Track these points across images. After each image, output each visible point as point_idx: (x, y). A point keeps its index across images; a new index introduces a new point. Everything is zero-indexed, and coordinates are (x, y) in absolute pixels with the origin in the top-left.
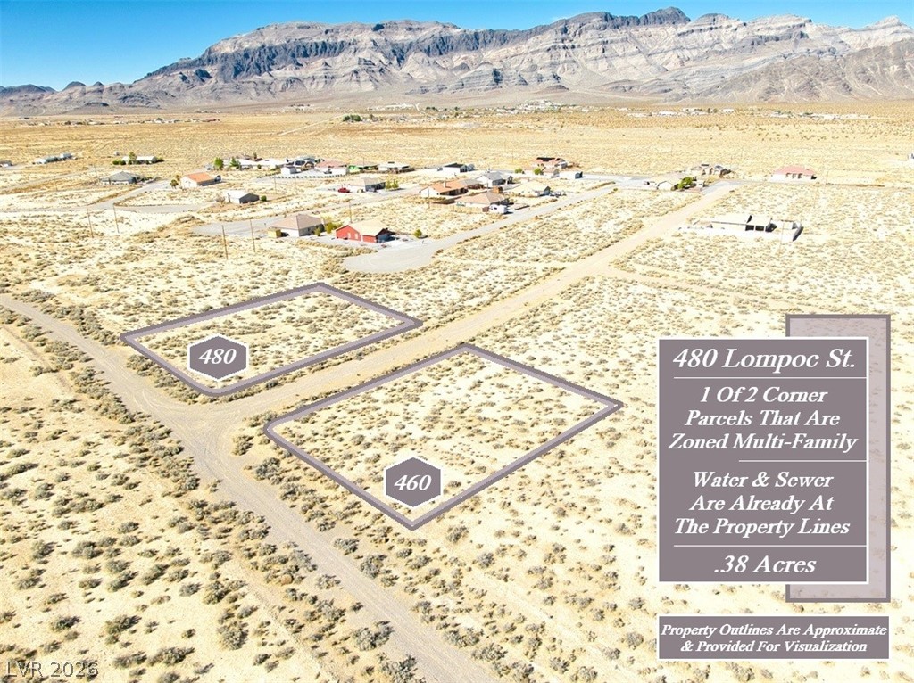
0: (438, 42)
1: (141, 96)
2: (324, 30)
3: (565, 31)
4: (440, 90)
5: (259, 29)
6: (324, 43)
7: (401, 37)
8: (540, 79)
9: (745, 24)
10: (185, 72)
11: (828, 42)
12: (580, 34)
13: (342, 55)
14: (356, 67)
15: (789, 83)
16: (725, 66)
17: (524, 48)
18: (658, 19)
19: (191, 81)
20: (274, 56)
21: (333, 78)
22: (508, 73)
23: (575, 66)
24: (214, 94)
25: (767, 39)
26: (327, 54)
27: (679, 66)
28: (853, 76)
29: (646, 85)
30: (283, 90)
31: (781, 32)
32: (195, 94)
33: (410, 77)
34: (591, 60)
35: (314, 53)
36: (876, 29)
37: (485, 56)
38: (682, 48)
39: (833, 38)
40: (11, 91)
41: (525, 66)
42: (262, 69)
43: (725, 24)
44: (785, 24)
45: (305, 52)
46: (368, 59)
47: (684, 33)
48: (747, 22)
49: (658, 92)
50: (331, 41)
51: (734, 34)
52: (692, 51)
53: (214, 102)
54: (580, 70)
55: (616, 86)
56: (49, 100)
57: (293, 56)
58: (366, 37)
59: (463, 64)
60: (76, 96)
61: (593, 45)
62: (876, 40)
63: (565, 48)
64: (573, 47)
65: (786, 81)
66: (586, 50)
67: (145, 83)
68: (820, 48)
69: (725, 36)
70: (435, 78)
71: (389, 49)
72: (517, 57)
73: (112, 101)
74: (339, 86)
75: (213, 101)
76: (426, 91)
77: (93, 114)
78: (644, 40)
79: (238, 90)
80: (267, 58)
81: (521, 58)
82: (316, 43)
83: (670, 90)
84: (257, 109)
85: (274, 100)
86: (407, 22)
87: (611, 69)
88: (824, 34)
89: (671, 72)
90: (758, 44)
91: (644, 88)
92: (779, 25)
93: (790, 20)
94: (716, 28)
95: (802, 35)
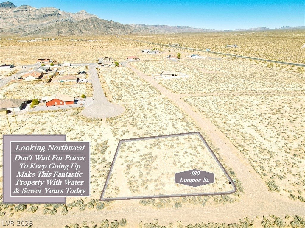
15: (64, 30)
25: (48, 15)
27: (18, 23)
29: (8, 30)
43: (31, 9)
47: (16, 11)
48: (38, 9)
49: (14, 33)
51: (35, 12)
52: (21, 18)
65: (62, 29)
83: (19, 32)
88: (65, 14)
89: (16, 25)
90: (46, 17)
91: (8, 31)
92: (50, 10)
93: (53, 9)
94: (28, 10)
95: (59, 14)
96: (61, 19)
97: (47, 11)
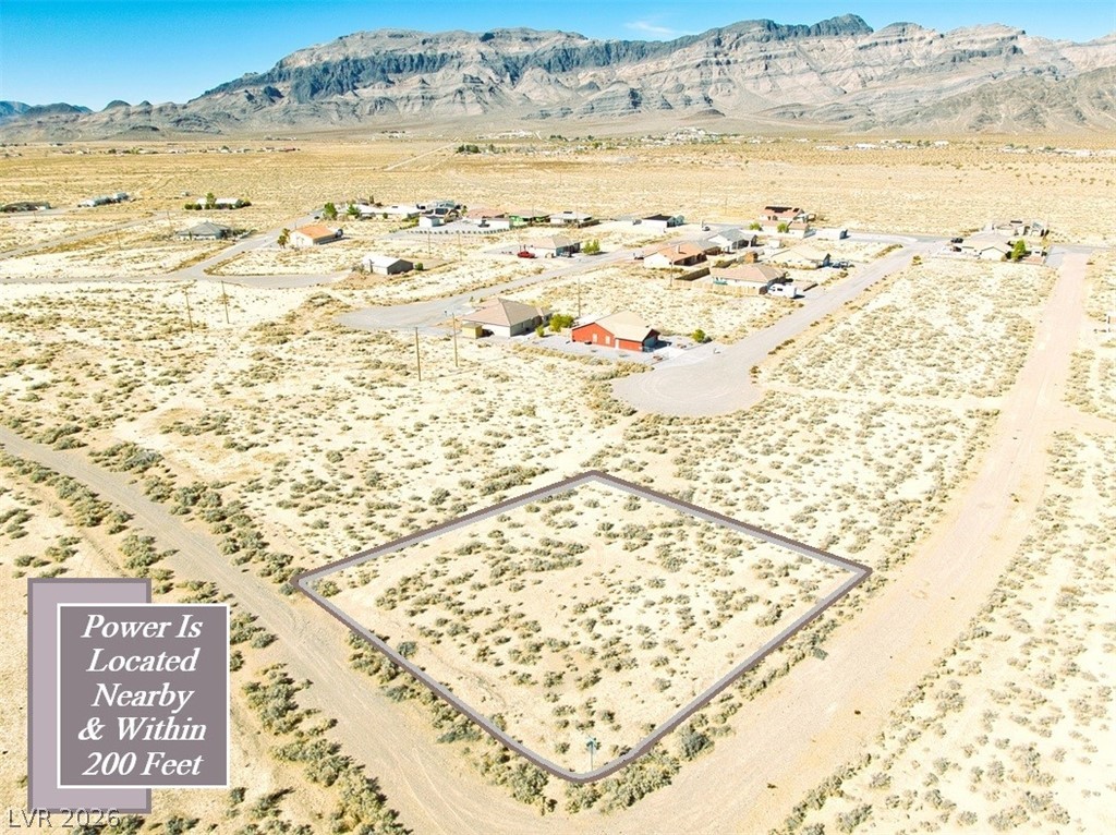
0: (561, 55)
1: (198, 119)
2: (421, 40)
3: (718, 42)
4: (565, 114)
5: (341, 38)
6: (420, 55)
7: (515, 49)
8: (688, 101)
9: (942, 36)
10: (251, 90)
11: (1047, 58)
12: (736, 47)
13: (442, 71)
14: (461, 85)
15: (1007, 109)
16: (920, 88)
17: (667, 63)
18: (833, 28)
19: (259, 100)
20: (360, 72)
21: (432, 98)
22: (648, 93)
23: (731, 86)
24: (287, 118)
25: (972, 55)
26: (424, 68)
27: (860, 87)
28: (1086, 102)
29: (822, 111)
30: (371, 112)
31: (988, 45)
32: (264, 116)
33: (526, 98)
34: (751, 78)
35: (409, 68)
36: (1105, 44)
37: (618, 73)
38: (863, 65)
39: (1052, 54)
40: (39, 110)
41: (669, 85)
42: (345, 87)
43: (917, 35)
44: (992, 36)
45: (398, 67)
46: (475, 76)
47: (866, 47)
48: (944, 33)
49: (836, 119)
50: (429, 53)
51: (929, 48)
52: (876, 68)
53: (287, 128)
54: (737, 91)
55: (784, 112)
56: (85, 123)
57: (383, 71)
58: (473, 49)
59: (591, 83)
60: (119, 117)
61: (753, 60)
62: (1105, 57)
63: (718, 63)
64: (728, 63)
65: (1002, 106)
66: (744, 66)
67: (203, 102)
68: (1037, 66)
69: (918, 50)
70: (557, 99)
71: (500, 64)
72: (659, 75)
73: (163, 123)
74: (439, 108)
75: (285, 125)
76: (548, 115)
77: (141, 140)
78: (815, 54)
79: (316, 112)
80: (350, 74)
81: (665, 75)
82: (411, 56)
83: (850, 117)
84: (341, 136)
85: (361, 125)
86: (523, 31)
87: (775, 90)
88: (1041, 49)
89: (850, 94)
90: (961, 60)
91: (818, 114)
92: (985, 37)
93: (999, 32)
94: (906, 40)
95: (1015, 50)
96: (1018, 68)
97: (972, 41)
